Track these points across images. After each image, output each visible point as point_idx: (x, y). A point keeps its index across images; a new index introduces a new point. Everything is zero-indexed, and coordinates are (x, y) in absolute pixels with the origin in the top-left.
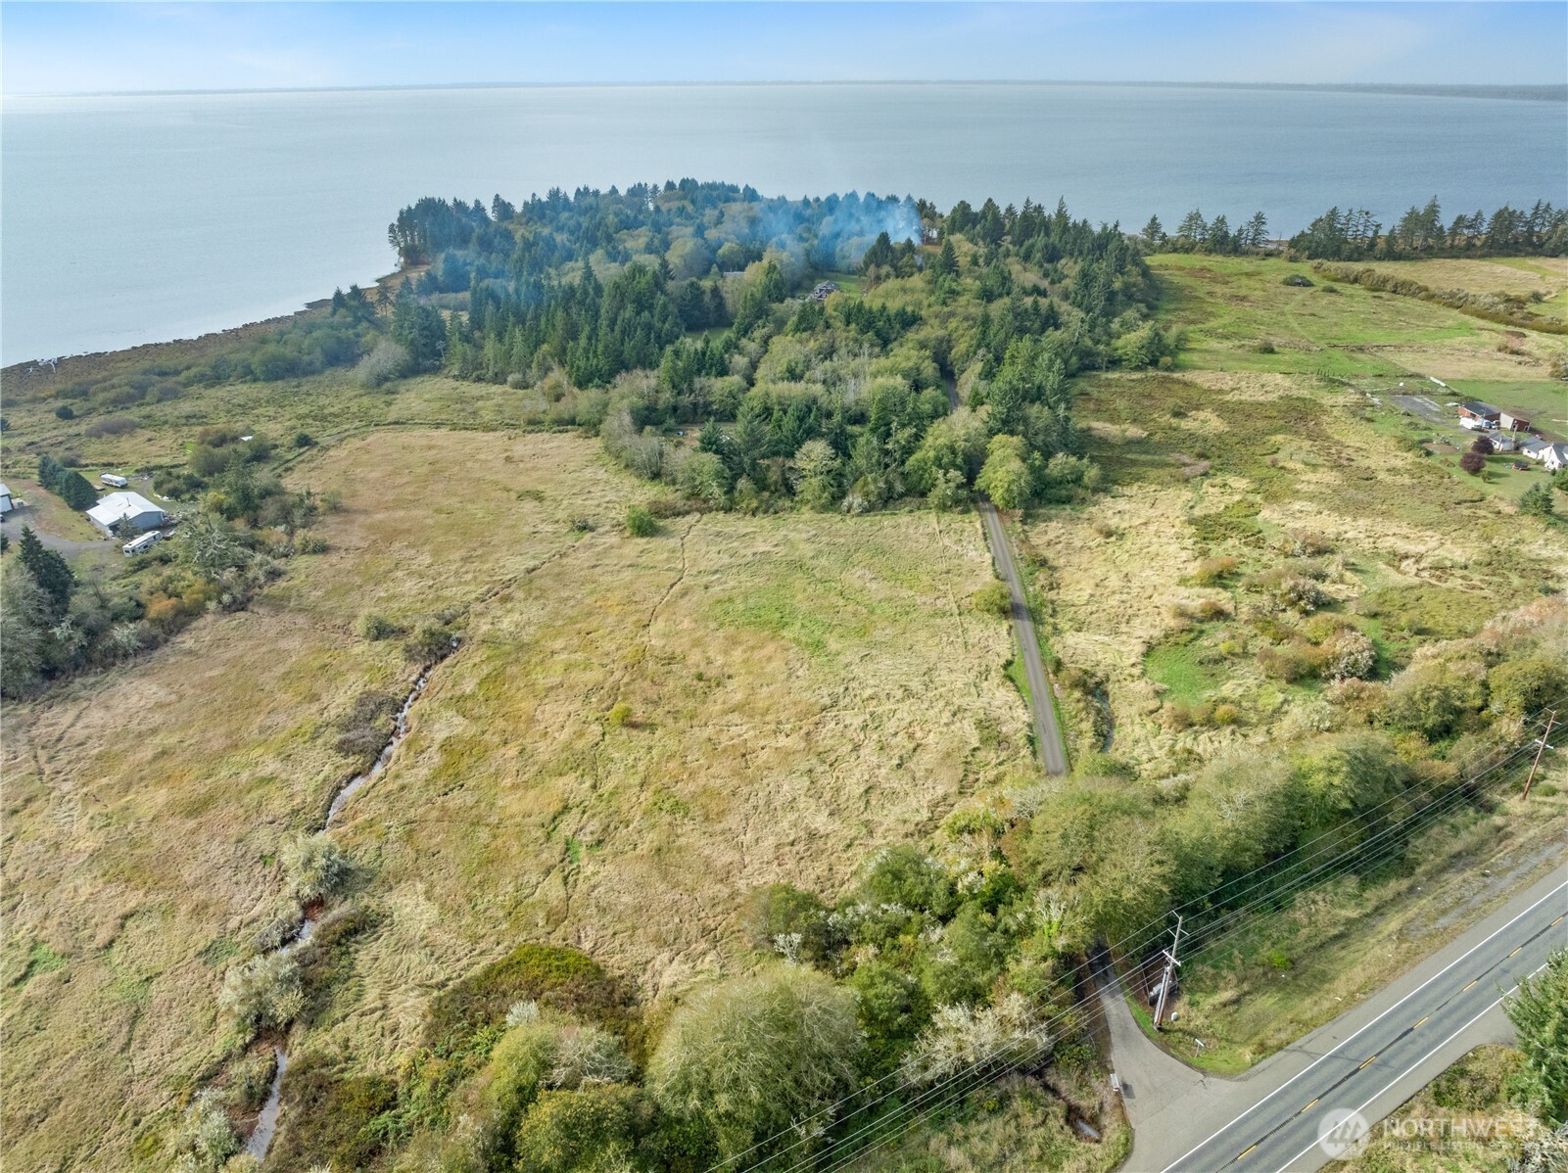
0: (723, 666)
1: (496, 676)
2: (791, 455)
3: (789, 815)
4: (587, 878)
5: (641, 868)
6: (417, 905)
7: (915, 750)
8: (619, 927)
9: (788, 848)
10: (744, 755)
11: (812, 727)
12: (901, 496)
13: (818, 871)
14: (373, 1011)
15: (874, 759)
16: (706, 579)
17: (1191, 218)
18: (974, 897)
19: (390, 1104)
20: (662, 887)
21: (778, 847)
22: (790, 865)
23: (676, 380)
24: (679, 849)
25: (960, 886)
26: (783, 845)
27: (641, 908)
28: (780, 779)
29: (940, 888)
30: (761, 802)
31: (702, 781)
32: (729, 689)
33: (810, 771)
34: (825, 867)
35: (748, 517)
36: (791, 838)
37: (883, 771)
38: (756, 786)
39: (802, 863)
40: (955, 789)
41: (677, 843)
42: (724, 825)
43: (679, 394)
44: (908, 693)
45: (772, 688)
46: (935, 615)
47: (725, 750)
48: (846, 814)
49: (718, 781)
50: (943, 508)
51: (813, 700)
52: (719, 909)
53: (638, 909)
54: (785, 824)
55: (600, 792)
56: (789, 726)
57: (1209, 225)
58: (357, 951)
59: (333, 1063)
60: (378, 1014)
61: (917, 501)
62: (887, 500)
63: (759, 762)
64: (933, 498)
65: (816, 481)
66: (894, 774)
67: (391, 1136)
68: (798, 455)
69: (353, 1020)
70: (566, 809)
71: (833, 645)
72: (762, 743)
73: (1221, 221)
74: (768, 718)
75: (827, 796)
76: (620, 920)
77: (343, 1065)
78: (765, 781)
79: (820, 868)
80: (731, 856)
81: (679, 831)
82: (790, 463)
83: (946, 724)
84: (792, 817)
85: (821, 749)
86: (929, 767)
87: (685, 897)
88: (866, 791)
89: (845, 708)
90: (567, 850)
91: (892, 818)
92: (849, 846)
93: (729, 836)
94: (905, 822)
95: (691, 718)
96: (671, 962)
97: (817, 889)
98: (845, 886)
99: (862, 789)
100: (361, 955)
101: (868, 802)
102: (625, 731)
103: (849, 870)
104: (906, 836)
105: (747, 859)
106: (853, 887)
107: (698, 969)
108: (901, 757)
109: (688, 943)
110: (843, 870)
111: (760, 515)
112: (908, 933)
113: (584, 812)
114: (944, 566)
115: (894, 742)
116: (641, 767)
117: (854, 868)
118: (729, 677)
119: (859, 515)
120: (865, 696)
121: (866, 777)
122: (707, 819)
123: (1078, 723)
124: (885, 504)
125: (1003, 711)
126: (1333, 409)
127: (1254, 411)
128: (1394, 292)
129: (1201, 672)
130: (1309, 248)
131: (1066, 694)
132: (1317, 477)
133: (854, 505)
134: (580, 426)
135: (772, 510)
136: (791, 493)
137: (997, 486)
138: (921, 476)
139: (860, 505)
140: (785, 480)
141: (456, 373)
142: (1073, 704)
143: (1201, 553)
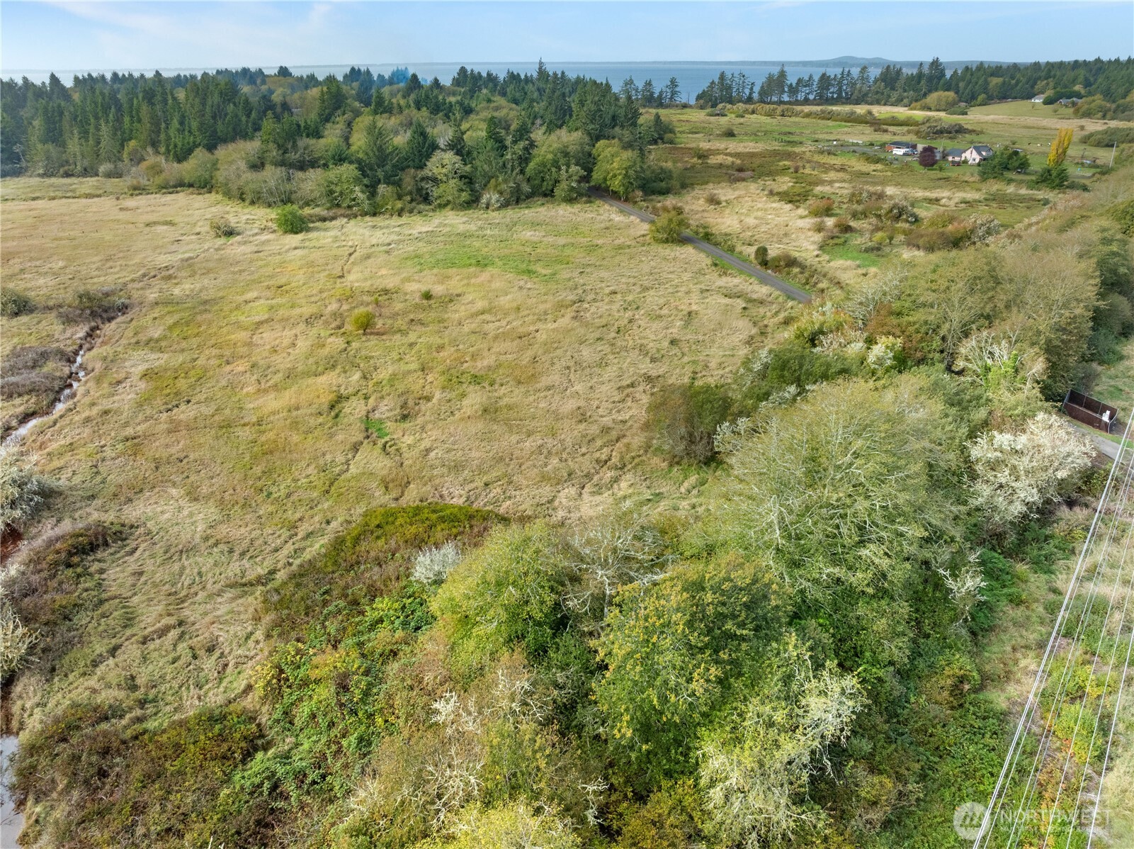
1: (188, 322)
4: (412, 446)
5: (475, 427)
6: (180, 509)
7: (689, 315)
10: (520, 337)
12: (529, 196)
14: (163, 632)
16: (382, 249)
19: (255, 744)
23: (280, 142)
25: (870, 361)
27: (502, 458)
31: (490, 358)
32: (465, 302)
35: (394, 217)
40: (755, 331)
41: (502, 403)
43: (285, 152)
46: (621, 248)
47: (496, 337)
49: (510, 356)
58: (102, 571)
59: (116, 712)
60: (173, 634)
61: (545, 198)
62: (516, 199)
64: (559, 193)
65: (452, 184)
66: (686, 331)
67: (289, 786)
68: (428, 164)
69: (131, 651)
70: (341, 398)
72: (532, 328)
73: (649, 84)
77: (138, 712)
83: (702, 299)
90: (369, 428)
91: (716, 356)
100: (113, 573)
102: (372, 338)
108: (682, 321)
111: (406, 215)
113: (366, 398)
114: (601, 226)
115: (665, 312)
118: (458, 295)
119: (499, 209)
123: (814, 286)
124: (517, 202)
125: (741, 287)
126: (804, 152)
127: (752, 155)
128: (783, 115)
129: (872, 256)
130: (711, 100)
131: (784, 274)
132: (832, 175)
133: (493, 201)
134: (191, 185)
135: (415, 211)
136: (426, 199)
137: (615, 176)
138: (542, 178)
139: (498, 201)
140: (419, 190)
141: (41, 171)
142: (799, 276)
143: (798, 207)
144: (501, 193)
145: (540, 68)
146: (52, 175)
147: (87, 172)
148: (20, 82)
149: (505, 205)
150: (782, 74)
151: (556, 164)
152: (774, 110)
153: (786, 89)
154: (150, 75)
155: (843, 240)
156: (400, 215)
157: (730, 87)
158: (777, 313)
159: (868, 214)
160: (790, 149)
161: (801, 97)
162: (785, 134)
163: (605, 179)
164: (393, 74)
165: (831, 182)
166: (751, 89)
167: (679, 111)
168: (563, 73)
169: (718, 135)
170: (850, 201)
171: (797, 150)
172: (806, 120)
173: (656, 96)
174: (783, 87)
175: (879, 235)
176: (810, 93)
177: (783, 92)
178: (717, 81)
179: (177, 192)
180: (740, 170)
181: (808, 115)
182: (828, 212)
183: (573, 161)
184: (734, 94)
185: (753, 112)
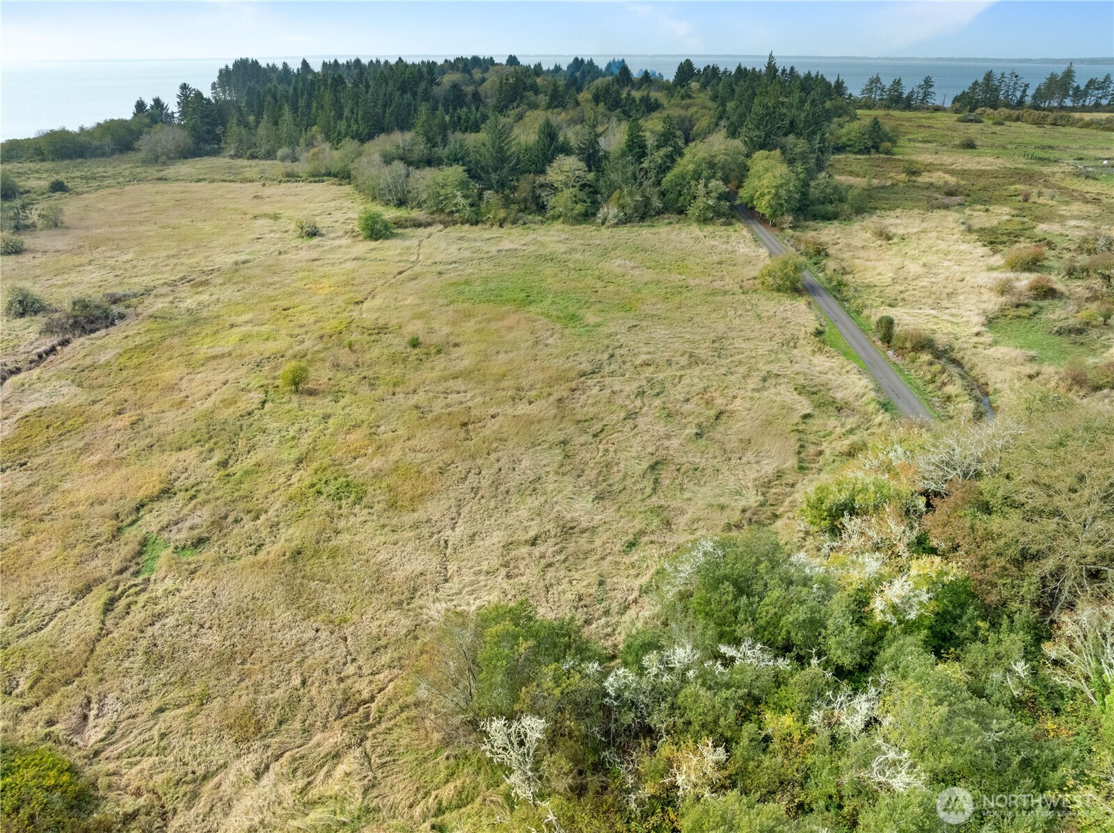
0: (448, 335)
1: (148, 347)
2: (543, 172)
3: (529, 500)
4: (155, 601)
5: (254, 583)
7: (717, 417)
8: (177, 694)
9: (524, 550)
10: (465, 424)
11: (565, 394)
12: (659, 213)
13: (580, 587)
15: (661, 428)
16: (440, 268)
17: (872, 82)
18: (909, 628)
20: (284, 616)
21: (508, 546)
22: (529, 576)
24: (333, 554)
25: (878, 604)
26: (518, 544)
27: (232, 657)
28: (517, 452)
29: (837, 610)
30: (485, 483)
31: (395, 454)
32: (454, 356)
33: (564, 442)
34: (594, 579)
35: (495, 228)
36: (532, 534)
37: (675, 443)
38: (479, 462)
39: (551, 573)
40: (792, 462)
41: (333, 543)
42: (420, 515)
43: (433, 147)
44: (694, 360)
45: (511, 355)
46: (713, 294)
47: (437, 419)
48: (623, 498)
49: (420, 455)
50: (704, 221)
51: (567, 366)
52: (385, 659)
53: (225, 660)
54: (523, 513)
55: (230, 470)
56: (534, 393)
57: (887, 87)
61: (674, 217)
62: (643, 214)
63: (487, 432)
64: (693, 211)
65: (567, 193)
66: (691, 446)
68: (549, 169)
70: (166, 492)
71: (591, 318)
72: (492, 411)
73: (897, 83)
74: (504, 384)
75: (591, 474)
76: (185, 679)
78: (494, 456)
79: (584, 580)
80: (421, 562)
81: (342, 524)
82: (541, 179)
83: (757, 390)
84: (533, 502)
85: (579, 417)
86: (746, 436)
87: (324, 635)
88: (653, 467)
89: (612, 374)
90: (140, 553)
91: (700, 502)
92: (632, 545)
93: (425, 531)
94: (722, 508)
95: (395, 385)
96: (258, 775)
97: (580, 616)
98: (632, 613)
99: (645, 465)
101: (656, 481)
102: (295, 398)
103: (637, 583)
104: (729, 527)
105: (452, 568)
106: (646, 613)
107: (314, 793)
108: (699, 426)
109: (307, 731)
110: (626, 584)
111: (508, 226)
112: (782, 710)
113: (193, 497)
114: (716, 259)
115: (687, 407)
116: (306, 440)
117: (644, 580)
118: (456, 345)
119: (616, 225)
120: (638, 361)
121: (650, 449)
122: (393, 505)
123: (940, 388)
124: (642, 218)
125: (830, 376)
126: (1054, 173)
127: (981, 174)
128: (1054, 124)
129: (1065, 342)
130: (970, 103)
131: (908, 359)
132: (1077, 207)
133: (610, 217)
134: (335, 176)
135: (521, 222)
136: (541, 208)
137: (762, 195)
138: (680, 192)
139: (615, 217)
140: (536, 198)
141: (232, 153)
142: (925, 368)
143: (995, 252)
144: (622, 207)
145: (769, 63)
146: (241, 157)
147: (270, 155)
148: (280, 67)
149: (621, 223)
150: (1069, 74)
151: (697, 176)
152: (1045, 117)
153: (1071, 93)
154: (393, 61)
155: (1031, 311)
156: (501, 226)
157: (997, 89)
158: (851, 431)
159: (1091, 273)
160: (1037, 168)
161: (1090, 101)
162: (1043, 148)
163: (752, 199)
164: (609, 65)
165: (1063, 219)
166: (1024, 91)
167: (928, 115)
168: (792, 69)
169: (954, 146)
170: (1080, 249)
171: (1046, 170)
172: (1085, 131)
173: (904, 96)
174: (1067, 91)
175: (1094, 307)
176: (1104, 96)
177: (1066, 95)
178: (981, 80)
179: (323, 181)
180: (950, 194)
181: (1087, 125)
182: (1033, 264)
183: (719, 174)
184: (1002, 97)
185: (1018, 119)
